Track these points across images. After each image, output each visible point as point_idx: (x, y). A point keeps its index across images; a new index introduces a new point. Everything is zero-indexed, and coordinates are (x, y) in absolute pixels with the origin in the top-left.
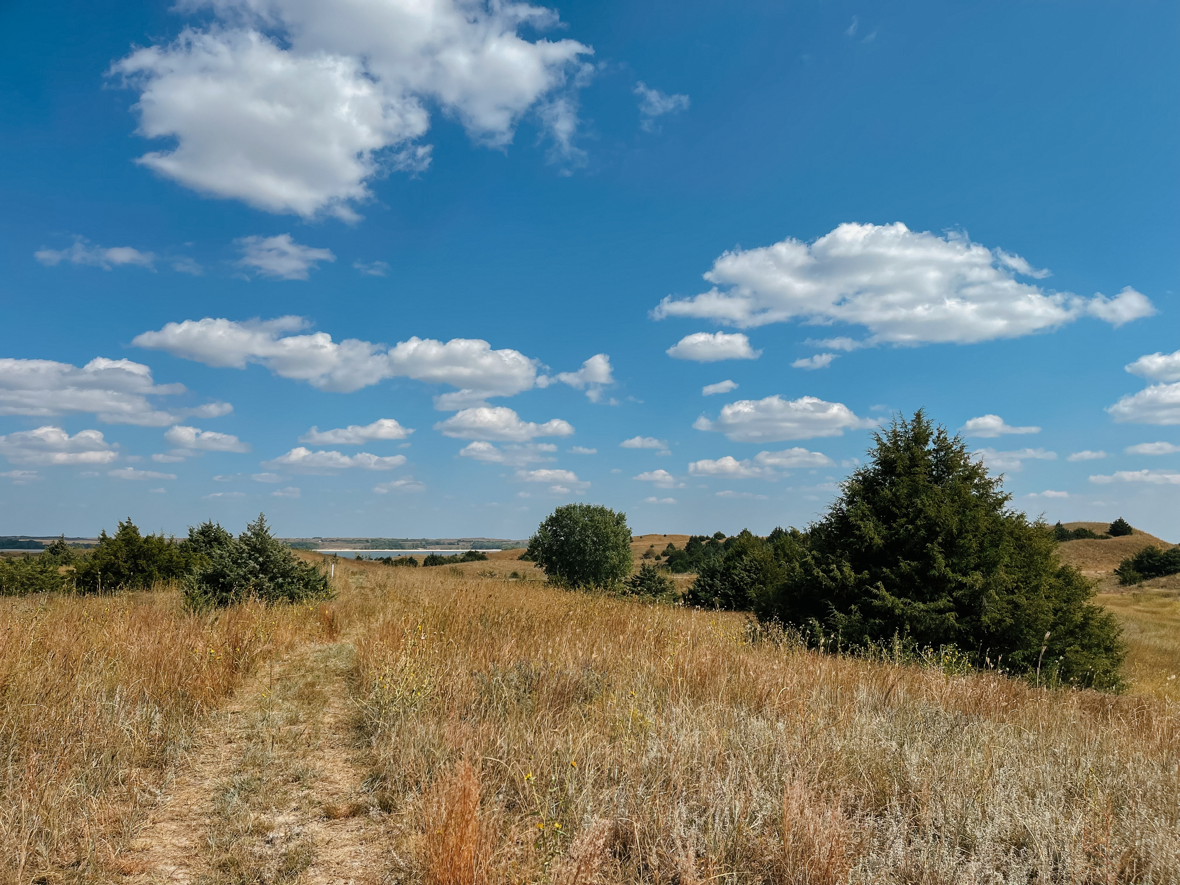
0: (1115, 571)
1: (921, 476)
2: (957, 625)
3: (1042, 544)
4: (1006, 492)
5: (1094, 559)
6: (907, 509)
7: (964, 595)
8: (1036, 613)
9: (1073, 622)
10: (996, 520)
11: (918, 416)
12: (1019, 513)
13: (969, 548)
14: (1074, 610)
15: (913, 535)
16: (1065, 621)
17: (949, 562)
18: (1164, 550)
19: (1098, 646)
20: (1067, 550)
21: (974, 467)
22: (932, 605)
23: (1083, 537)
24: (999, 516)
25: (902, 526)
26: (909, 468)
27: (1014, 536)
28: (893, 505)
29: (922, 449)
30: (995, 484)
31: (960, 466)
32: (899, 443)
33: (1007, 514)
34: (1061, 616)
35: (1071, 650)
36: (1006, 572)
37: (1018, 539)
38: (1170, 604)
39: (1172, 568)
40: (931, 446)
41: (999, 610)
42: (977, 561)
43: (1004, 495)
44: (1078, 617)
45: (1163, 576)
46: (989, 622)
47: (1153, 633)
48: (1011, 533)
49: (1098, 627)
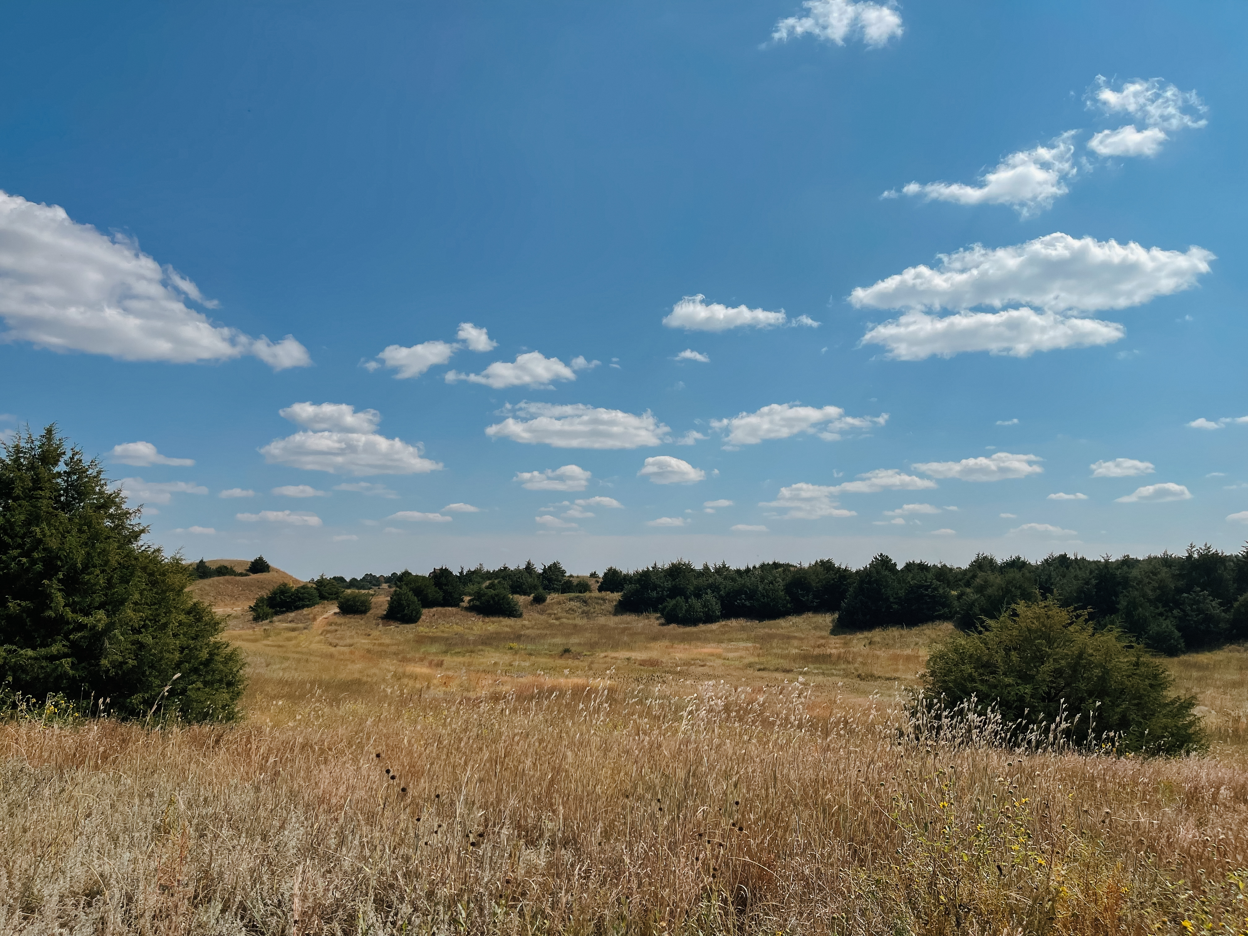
0: (251, 607)
1: (45, 502)
2: (71, 672)
3: (175, 580)
4: (144, 524)
5: (232, 596)
6: (22, 538)
7: (83, 637)
8: (161, 652)
9: (198, 658)
10: (130, 554)
11: (49, 431)
12: (156, 547)
13: (95, 585)
14: (201, 647)
15: (28, 570)
16: (190, 658)
17: (69, 600)
18: (295, 587)
19: (220, 681)
20: (207, 588)
21: (111, 495)
22: (43, 651)
23: (224, 574)
24: (134, 550)
25: (14, 559)
26: (30, 491)
27: (148, 571)
28: (6, 533)
29: (50, 470)
30: (133, 514)
31: (95, 493)
32: (22, 460)
33: (143, 548)
34: (187, 654)
35: (193, 688)
36: (134, 611)
37: (151, 574)
38: (296, 638)
39: (300, 603)
40: (61, 467)
41: (121, 652)
42: (103, 599)
43: (141, 528)
44: (204, 655)
45: (292, 611)
46: (109, 665)
47: (278, 666)
48: (144, 569)
49: (222, 662)
